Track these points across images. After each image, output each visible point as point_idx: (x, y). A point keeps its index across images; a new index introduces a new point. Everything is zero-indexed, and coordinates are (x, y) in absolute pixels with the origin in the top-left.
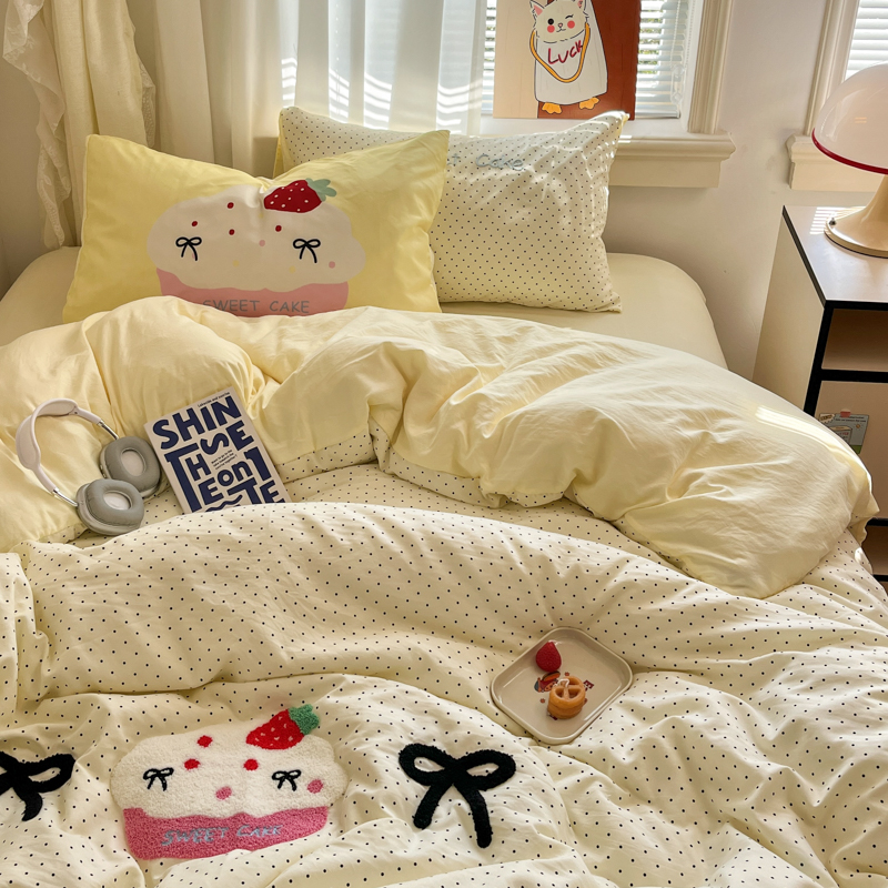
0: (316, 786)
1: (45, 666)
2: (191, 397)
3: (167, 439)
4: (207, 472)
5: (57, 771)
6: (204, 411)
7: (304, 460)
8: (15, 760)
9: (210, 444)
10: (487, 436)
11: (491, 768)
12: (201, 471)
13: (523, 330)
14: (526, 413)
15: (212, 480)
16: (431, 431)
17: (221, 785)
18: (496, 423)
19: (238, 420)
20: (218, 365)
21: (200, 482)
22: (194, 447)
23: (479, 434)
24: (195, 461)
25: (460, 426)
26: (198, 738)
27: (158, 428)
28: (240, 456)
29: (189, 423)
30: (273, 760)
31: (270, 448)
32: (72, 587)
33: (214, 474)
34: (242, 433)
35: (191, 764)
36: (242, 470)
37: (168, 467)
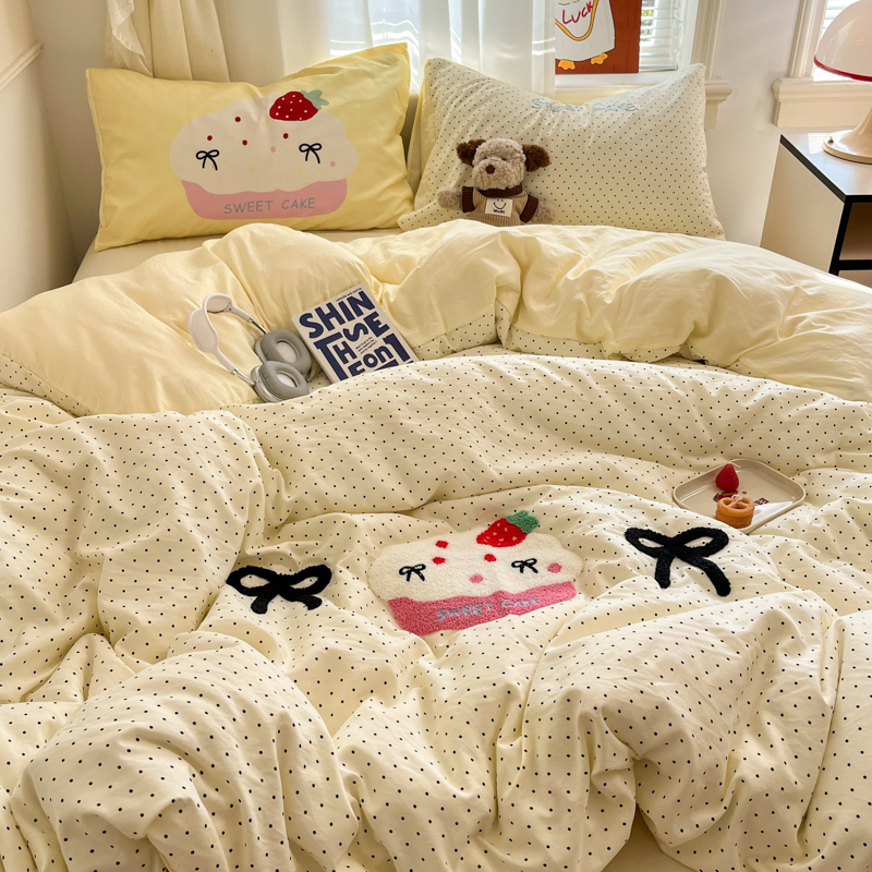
0: (555, 568)
1: (284, 495)
2: (328, 293)
3: (313, 330)
4: (354, 356)
5: (314, 579)
6: (342, 305)
7: (437, 342)
8: (274, 573)
9: (352, 333)
10: (608, 301)
11: (707, 540)
12: (348, 356)
13: (598, 232)
14: (642, 279)
15: (359, 363)
16: (552, 305)
17: (472, 573)
18: (613, 292)
19: (372, 311)
20: (348, 264)
21: (348, 365)
22: (338, 336)
23: (600, 301)
24: (342, 348)
25: (581, 296)
26: (436, 542)
27: (304, 320)
28: (380, 342)
29: (330, 316)
30: (506, 555)
31: (405, 334)
32: (293, 428)
33: (360, 358)
34: (378, 322)
35: (438, 561)
36: (383, 353)
37: (319, 354)
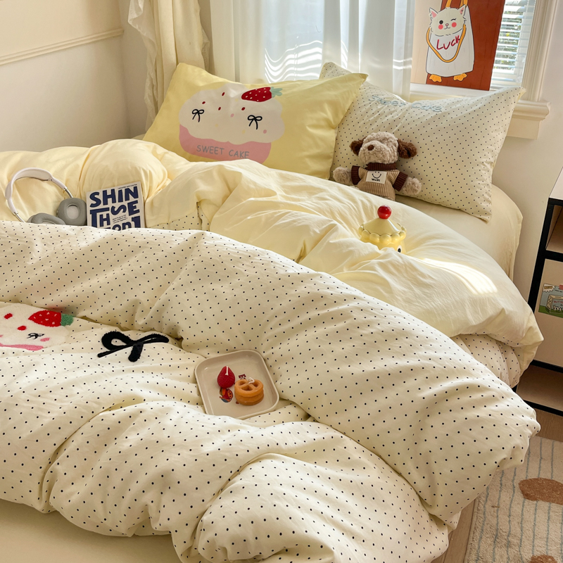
3: (95, 202)
4: (109, 224)
6: (120, 192)
9: (116, 210)
12: (105, 223)
19: (136, 200)
20: (136, 169)
22: (107, 209)
24: (105, 217)
27: (92, 197)
28: (129, 219)
29: (109, 196)
33: (111, 226)
34: (135, 207)
36: (127, 226)
37: (90, 217)
